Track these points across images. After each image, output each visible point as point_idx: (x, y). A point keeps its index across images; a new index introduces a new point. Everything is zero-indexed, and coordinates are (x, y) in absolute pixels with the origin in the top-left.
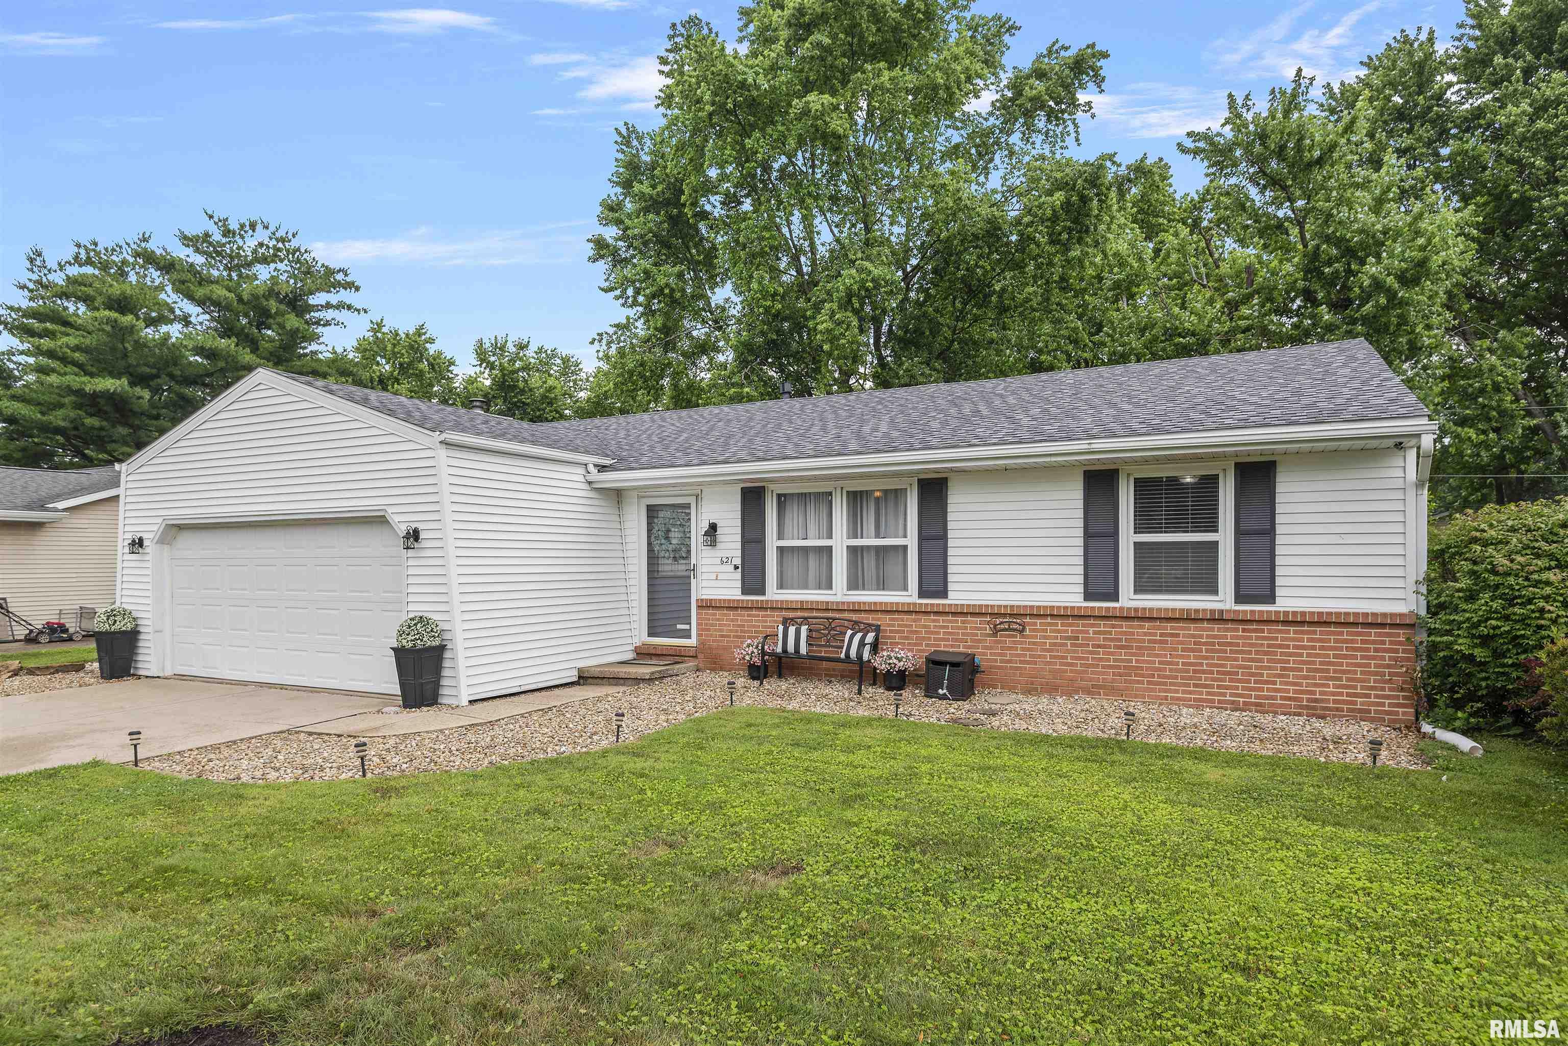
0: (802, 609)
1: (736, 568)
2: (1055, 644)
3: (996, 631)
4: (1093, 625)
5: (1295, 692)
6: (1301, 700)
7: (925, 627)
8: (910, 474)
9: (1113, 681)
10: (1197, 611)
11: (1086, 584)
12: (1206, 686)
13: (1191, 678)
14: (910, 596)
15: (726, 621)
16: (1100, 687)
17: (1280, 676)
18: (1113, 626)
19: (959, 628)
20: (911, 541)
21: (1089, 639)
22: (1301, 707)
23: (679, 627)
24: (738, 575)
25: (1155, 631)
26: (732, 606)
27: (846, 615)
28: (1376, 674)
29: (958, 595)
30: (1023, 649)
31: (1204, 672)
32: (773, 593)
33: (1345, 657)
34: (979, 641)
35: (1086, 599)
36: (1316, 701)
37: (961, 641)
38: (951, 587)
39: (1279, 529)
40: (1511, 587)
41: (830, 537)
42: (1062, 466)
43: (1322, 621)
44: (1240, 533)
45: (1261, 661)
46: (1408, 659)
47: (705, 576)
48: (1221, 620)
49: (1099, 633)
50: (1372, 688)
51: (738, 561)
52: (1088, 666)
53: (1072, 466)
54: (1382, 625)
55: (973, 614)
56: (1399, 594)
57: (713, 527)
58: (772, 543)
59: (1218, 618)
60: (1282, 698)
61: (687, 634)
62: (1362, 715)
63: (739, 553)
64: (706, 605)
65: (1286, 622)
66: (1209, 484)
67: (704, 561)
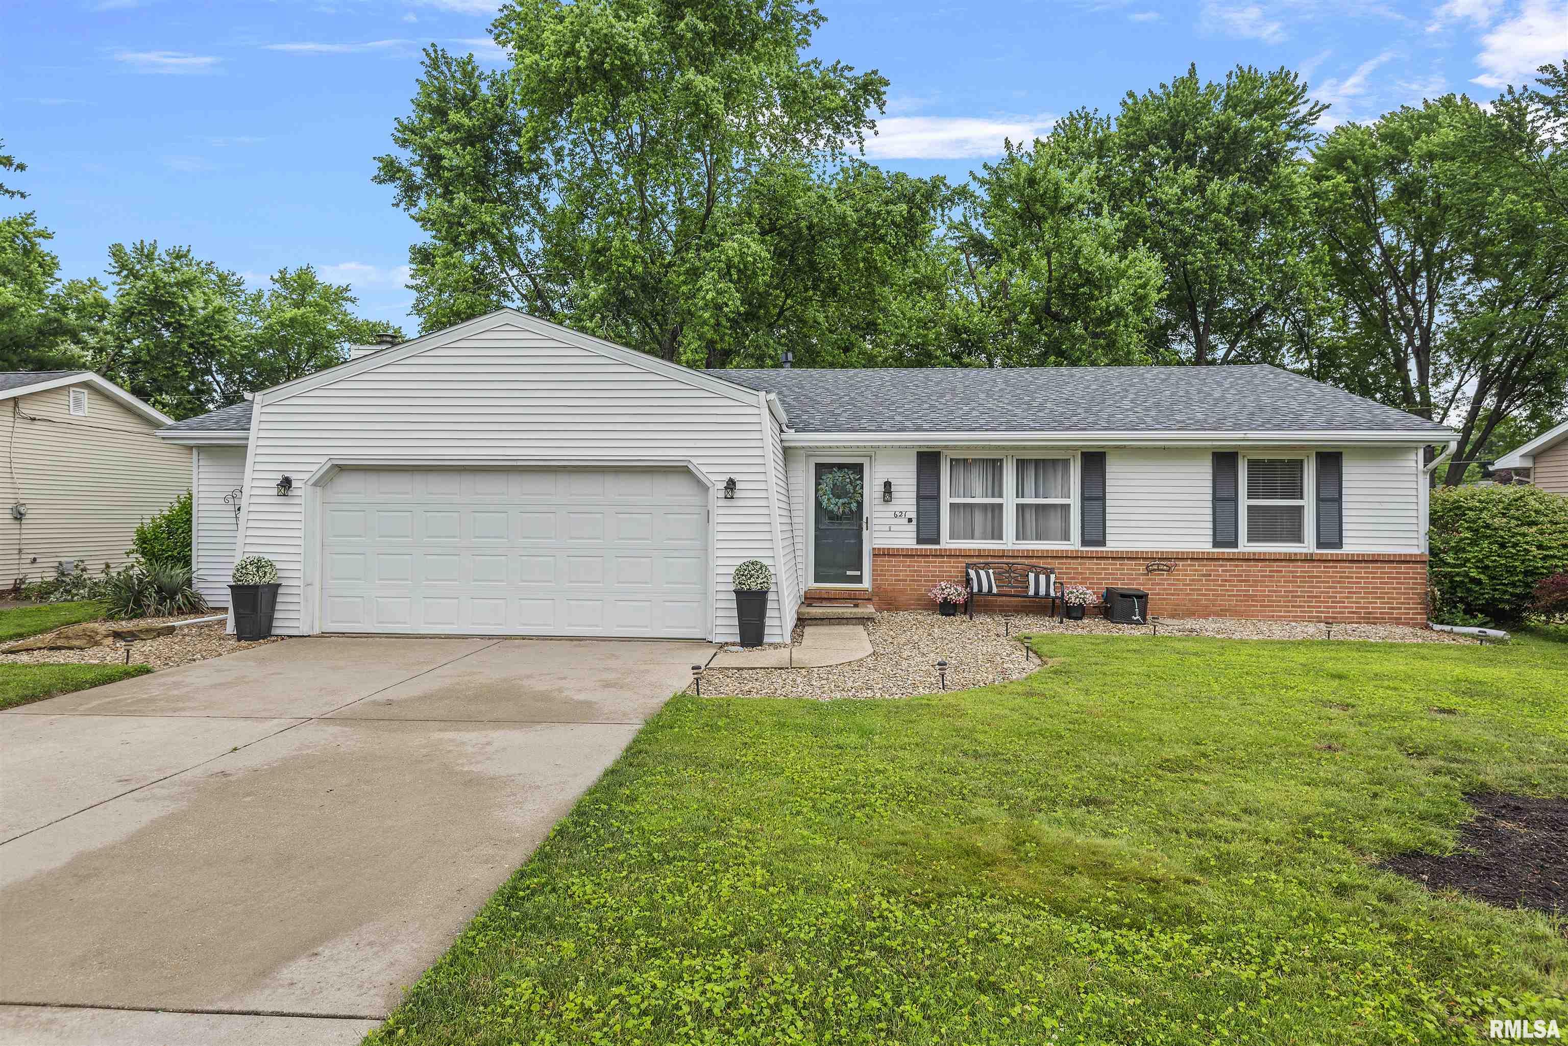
0: (979, 556)
1: (910, 520)
2: (1193, 580)
3: (1149, 571)
4: (1222, 566)
5: (1357, 608)
6: (1360, 613)
7: (1089, 569)
8: (1075, 448)
9: (1236, 605)
10: (1296, 554)
11: (1214, 535)
12: (1300, 607)
13: (1289, 601)
14: (1074, 544)
15: (902, 570)
16: (1226, 610)
17: (1348, 598)
18: (1237, 566)
19: (1117, 569)
20: (1074, 501)
21: (1219, 576)
22: (1360, 618)
23: (848, 573)
24: (913, 527)
25: (1267, 568)
26: (908, 554)
27: (1019, 560)
28: (1404, 594)
29: (1113, 544)
30: (1169, 585)
31: (1299, 597)
32: (946, 543)
33: (1386, 583)
34: (1134, 579)
35: (1214, 546)
36: (1370, 613)
37: (1119, 579)
38: (1108, 537)
39: (1344, 498)
40: (1502, 537)
41: (1001, 496)
42: (1198, 448)
43: (1375, 560)
44: (1319, 499)
45: (1335, 587)
46: (1422, 584)
47: (876, 528)
48: (1312, 560)
49: (1226, 571)
50: (1403, 603)
51: (914, 515)
52: (1218, 595)
53: (1206, 448)
54: (1408, 562)
55: (1129, 558)
56: (1415, 542)
57: (888, 485)
58: (946, 500)
59: (1309, 559)
60: (1349, 613)
61: (859, 579)
62: (1398, 622)
63: (914, 508)
64: (878, 554)
65: (1352, 561)
66: (1297, 466)
67: (876, 515)
